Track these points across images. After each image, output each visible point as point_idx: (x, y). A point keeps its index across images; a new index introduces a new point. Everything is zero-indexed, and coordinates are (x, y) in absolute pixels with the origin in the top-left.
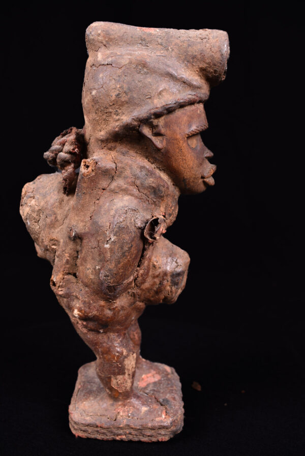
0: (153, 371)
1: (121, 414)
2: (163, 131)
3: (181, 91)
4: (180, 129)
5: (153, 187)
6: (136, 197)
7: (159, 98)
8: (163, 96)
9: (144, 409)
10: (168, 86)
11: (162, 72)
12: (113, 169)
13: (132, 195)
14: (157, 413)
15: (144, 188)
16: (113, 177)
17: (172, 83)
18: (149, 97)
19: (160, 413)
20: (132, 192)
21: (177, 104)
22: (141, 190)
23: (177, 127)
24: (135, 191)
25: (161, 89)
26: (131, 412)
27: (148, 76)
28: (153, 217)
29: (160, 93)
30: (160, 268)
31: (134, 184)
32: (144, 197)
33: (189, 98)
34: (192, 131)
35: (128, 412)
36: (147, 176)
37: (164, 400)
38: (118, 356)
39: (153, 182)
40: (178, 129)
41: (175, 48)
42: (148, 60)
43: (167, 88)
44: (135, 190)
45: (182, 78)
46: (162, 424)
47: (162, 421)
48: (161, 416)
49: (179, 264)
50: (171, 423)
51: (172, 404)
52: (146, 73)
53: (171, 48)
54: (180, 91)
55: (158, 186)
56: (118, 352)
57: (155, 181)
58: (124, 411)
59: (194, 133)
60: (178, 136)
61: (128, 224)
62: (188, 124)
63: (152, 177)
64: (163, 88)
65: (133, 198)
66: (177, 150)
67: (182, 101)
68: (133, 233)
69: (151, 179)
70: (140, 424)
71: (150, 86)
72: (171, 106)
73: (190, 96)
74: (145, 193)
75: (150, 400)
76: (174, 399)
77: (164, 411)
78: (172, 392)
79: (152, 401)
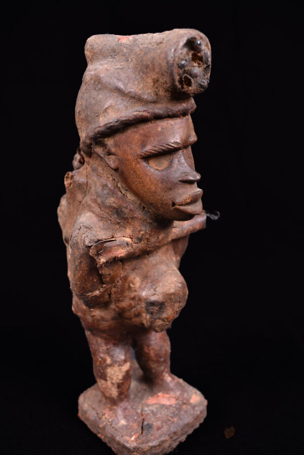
0: (172, 394)
1: (106, 416)
2: (113, 150)
3: (129, 107)
4: (131, 149)
5: (115, 208)
6: (97, 216)
7: (105, 116)
8: (108, 113)
9: (123, 422)
10: (115, 103)
11: (112, 88)
12: (85, 184)
13: (93, 212)
14: (131, 432)
15: (106, 207)
16: (86, 192)
17: (120, 98)
18: (97, 115)
19: (133, 433)
20: (94, 210)
21: (119, 122)
22: (102, 209)
23: (128, 147)
24: (97, 210)
25: (107, 106)
26: (112, 418)
27: (100, 92)
28: (113, 238)
29: (106, 110)
30: (136, 291)
31: (95, 201)
32: (106, 215)
33: (134, 115)
34: (146, 151)
35: (111, 417)
36: (108, 196)
37: (148, 424)
38: (100, 362)
39: (114, 202)
40: (128, 149)
41: (134, 58)
42: (102, 75)
43: (113, 105)
44: (96, 208)
45: (130, 92)
46: (126, 444)
47: (127, 442)
48: (131, 436)
49: (157, 293)
50: (134, 448)
51: (152, 432)
52: (100, 89)
53: (131, 59)
54: (127, 107)
55: (120, 207)
56: (101, 358)
57: (116, 201)
58: (109, 415)
59: (149, 154)
60: (130, 157)
61: (79, 241)
62: (142, 144)
63: (113, 197)
64: (109, 104)
65: (94, 215)
66: (132, 172)
67: (124, 119)
68: (82, 250)
69: (112, 199)
70: (112, 433)
71: (100, 103)
72: (112, 124)
73: (136, 113)
74: (107, 211)
75: (136, 418)
76: (158, 429)
77: (138, 434)
78: (166, 423)
79: (137, 419)
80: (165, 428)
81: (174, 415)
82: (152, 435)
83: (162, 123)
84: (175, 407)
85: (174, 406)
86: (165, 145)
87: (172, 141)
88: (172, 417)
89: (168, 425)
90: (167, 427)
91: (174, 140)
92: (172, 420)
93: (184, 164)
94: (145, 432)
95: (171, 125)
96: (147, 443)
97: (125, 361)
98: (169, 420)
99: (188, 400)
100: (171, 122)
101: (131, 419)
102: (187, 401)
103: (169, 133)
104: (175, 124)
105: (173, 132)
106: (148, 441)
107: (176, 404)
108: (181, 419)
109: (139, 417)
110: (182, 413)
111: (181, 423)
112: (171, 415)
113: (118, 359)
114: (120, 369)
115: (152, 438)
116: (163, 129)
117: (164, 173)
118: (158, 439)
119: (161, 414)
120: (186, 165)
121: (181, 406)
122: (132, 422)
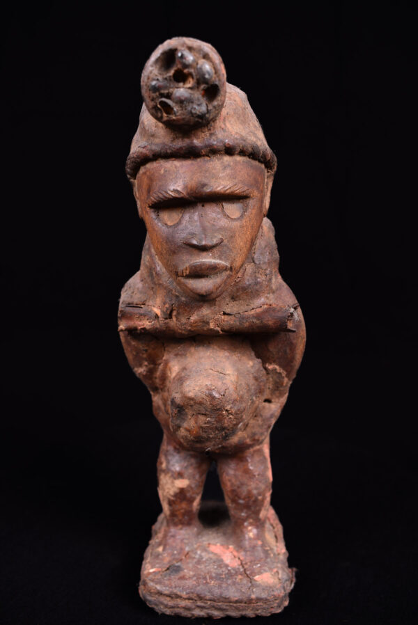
0: (242, 555)
4: (143, 194)
6: (141, 275)
15: (145, 266)
23: (141, 191)
24: (142, 268)
32: (145, 276)
39: (148, 261)
55: (151, 267)
62: (148, 189)
63: (148, 254)
73: (138, 150)
75: (175, 552)
76: (183, 578)
77: (160, 569)
78: (198, 578)
79: (175, 555)
80: (190, 583)
81: (218, 577)
82: (169, 580)
83: (166, 163)
84: (229, 570)
85: (229, 568)
86: (163, 193)
87: (172, 189)
88: (211, 578)
89: (198, 583)
90: (195, 583)
91: (175, 188)
92: (208, 581)
93: (196, 221)
94: (168, 571)
95: (176, 167)
96: (156, 584)
97: (180, 475)
98: (205, 578)
99: (253, 573)
100: (177, 163)
101: (169, 551)
102: (251, 574)
103: (171, 177)
104: (182, 166)
105: (176, 176)
106: (159, 582)
107: (234, 569)
108: (220, 586)
109: (179, 554)
110: (229, 582)
111: (217, 592)
112: (214, 575)
113: (173, 469)
114: (173, 482)
115: (167, 582)
116: (165, 171)
117: (171, 230)
118: (171, 587)
119: (206, 567)
120: (198, 223)
121: (236, 573)
122: (169, 554)
